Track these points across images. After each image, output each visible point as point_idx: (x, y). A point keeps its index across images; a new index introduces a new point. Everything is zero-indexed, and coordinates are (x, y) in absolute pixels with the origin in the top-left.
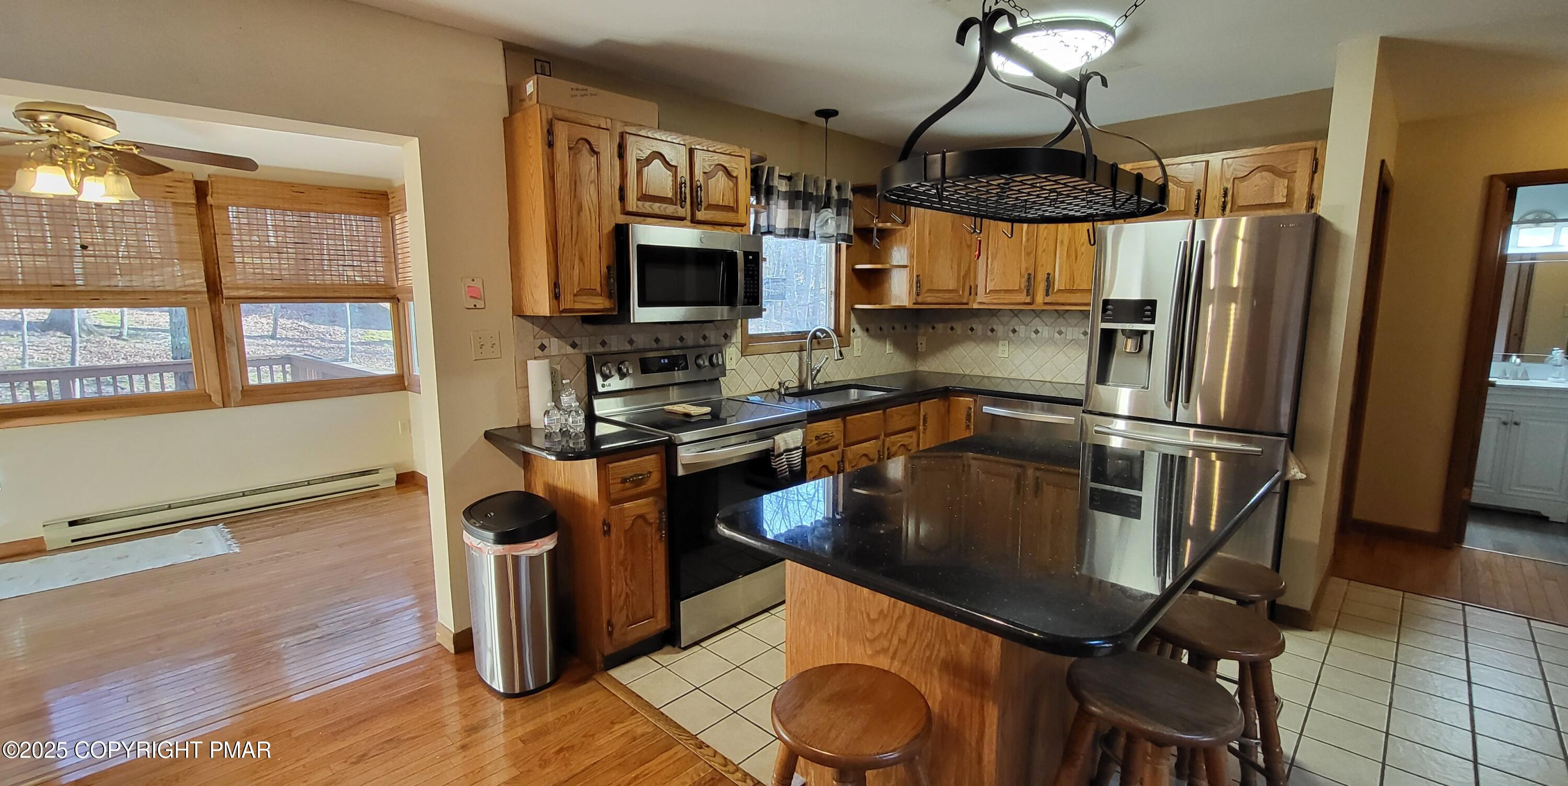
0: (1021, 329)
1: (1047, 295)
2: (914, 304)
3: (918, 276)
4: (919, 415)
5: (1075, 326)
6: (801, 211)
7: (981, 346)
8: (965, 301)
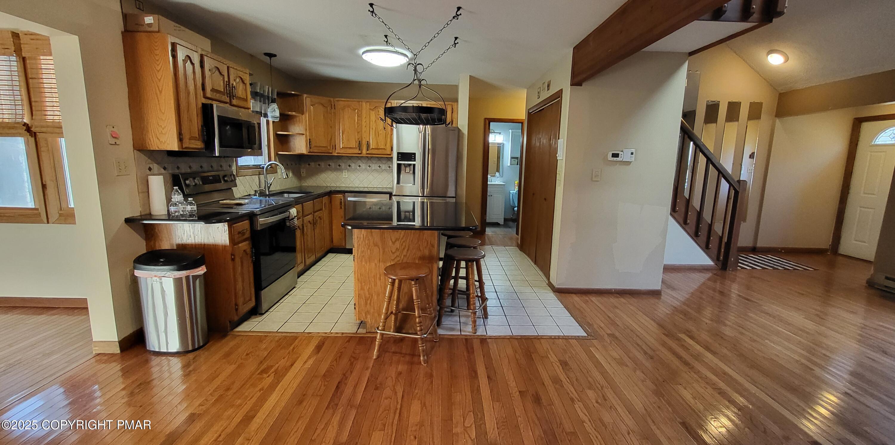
0: (353, 165)
1: (368, 150)
2: (309, 152)
3: (310, 139)
4: (323, 203)
5: (376, 163)
6: (259, 102)
7: (335, 173)
8: (331, 152)
